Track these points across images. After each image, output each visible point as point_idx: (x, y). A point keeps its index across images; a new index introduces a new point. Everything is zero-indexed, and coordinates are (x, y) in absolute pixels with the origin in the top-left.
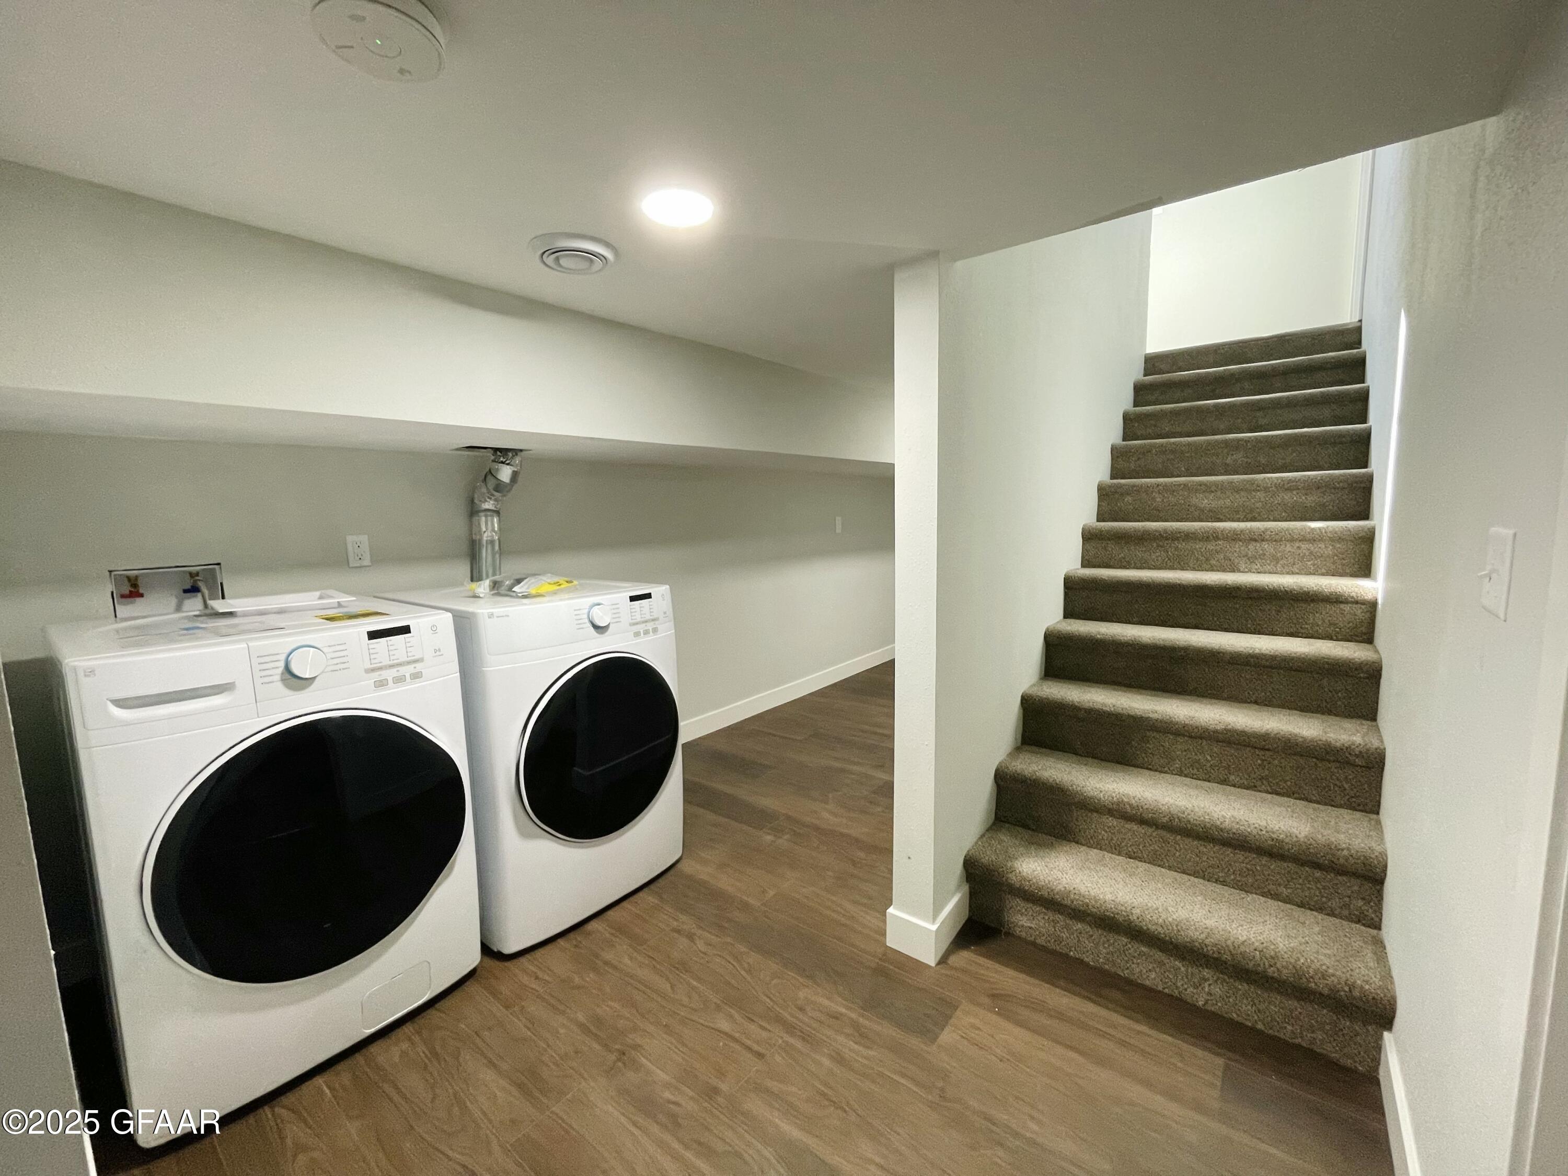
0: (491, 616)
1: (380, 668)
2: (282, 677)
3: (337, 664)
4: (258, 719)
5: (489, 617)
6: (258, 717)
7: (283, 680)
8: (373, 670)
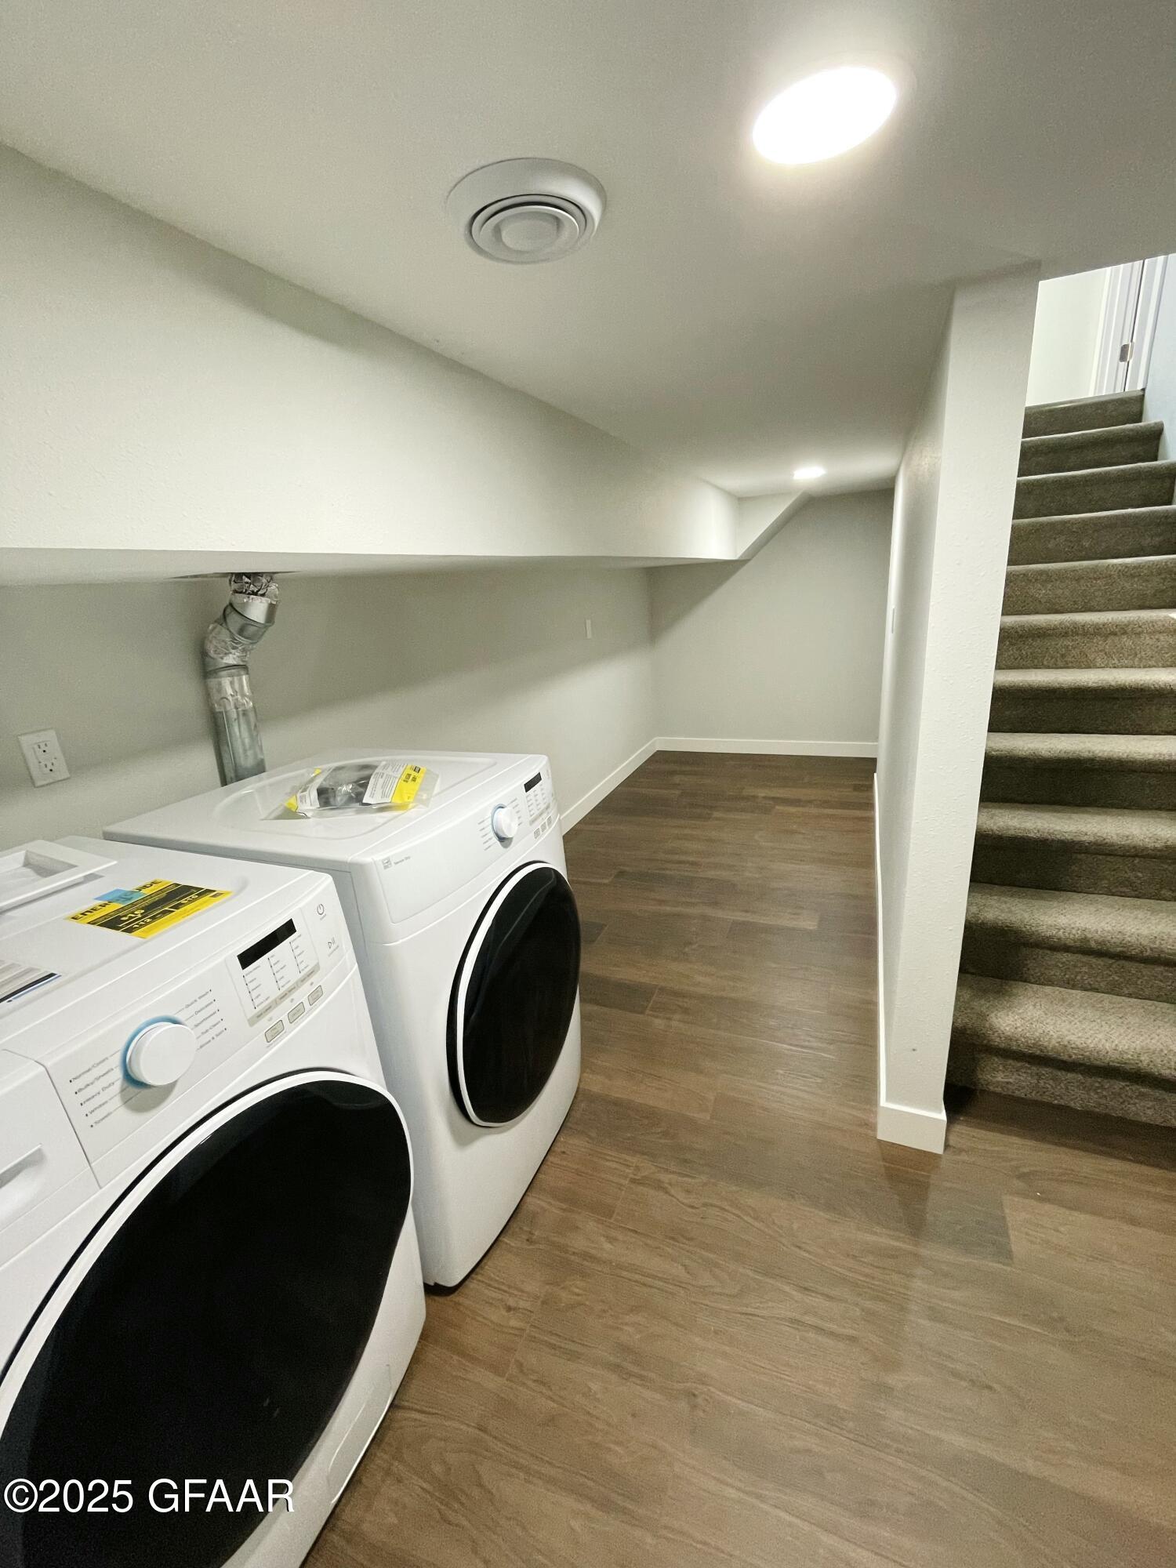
0: (387, 863)
1: (269, 1009)
2: (123, 1097)
3: (207, 1031)
4: (100, 1191)
5: (386, 867)
6: (101, 1188)
7: (126, 1102)
8: (259, 1016)
